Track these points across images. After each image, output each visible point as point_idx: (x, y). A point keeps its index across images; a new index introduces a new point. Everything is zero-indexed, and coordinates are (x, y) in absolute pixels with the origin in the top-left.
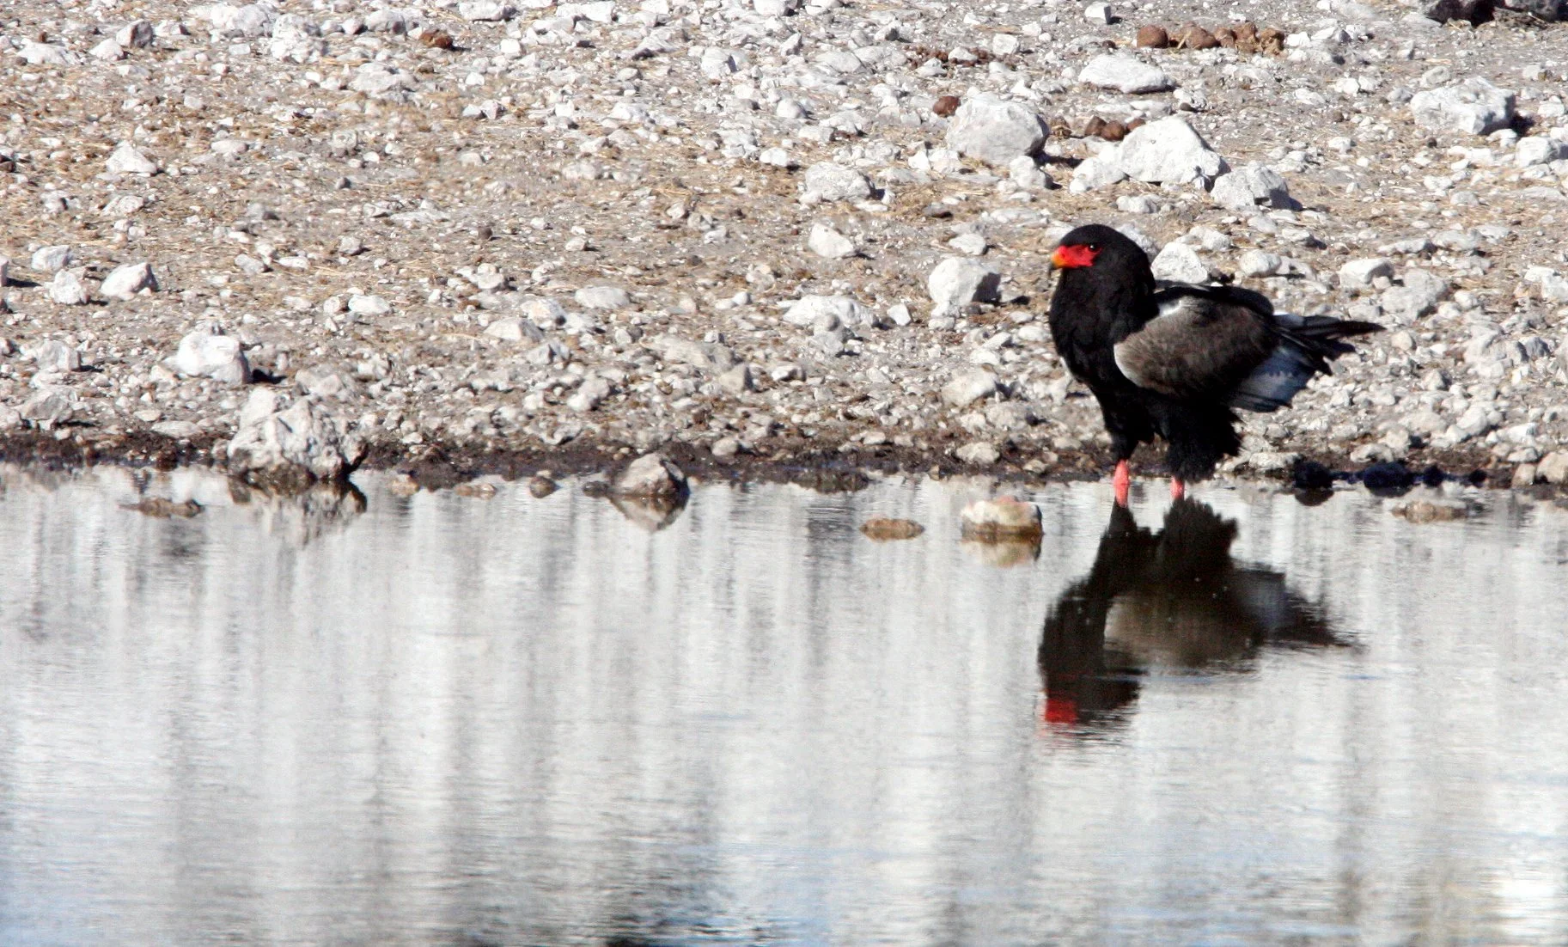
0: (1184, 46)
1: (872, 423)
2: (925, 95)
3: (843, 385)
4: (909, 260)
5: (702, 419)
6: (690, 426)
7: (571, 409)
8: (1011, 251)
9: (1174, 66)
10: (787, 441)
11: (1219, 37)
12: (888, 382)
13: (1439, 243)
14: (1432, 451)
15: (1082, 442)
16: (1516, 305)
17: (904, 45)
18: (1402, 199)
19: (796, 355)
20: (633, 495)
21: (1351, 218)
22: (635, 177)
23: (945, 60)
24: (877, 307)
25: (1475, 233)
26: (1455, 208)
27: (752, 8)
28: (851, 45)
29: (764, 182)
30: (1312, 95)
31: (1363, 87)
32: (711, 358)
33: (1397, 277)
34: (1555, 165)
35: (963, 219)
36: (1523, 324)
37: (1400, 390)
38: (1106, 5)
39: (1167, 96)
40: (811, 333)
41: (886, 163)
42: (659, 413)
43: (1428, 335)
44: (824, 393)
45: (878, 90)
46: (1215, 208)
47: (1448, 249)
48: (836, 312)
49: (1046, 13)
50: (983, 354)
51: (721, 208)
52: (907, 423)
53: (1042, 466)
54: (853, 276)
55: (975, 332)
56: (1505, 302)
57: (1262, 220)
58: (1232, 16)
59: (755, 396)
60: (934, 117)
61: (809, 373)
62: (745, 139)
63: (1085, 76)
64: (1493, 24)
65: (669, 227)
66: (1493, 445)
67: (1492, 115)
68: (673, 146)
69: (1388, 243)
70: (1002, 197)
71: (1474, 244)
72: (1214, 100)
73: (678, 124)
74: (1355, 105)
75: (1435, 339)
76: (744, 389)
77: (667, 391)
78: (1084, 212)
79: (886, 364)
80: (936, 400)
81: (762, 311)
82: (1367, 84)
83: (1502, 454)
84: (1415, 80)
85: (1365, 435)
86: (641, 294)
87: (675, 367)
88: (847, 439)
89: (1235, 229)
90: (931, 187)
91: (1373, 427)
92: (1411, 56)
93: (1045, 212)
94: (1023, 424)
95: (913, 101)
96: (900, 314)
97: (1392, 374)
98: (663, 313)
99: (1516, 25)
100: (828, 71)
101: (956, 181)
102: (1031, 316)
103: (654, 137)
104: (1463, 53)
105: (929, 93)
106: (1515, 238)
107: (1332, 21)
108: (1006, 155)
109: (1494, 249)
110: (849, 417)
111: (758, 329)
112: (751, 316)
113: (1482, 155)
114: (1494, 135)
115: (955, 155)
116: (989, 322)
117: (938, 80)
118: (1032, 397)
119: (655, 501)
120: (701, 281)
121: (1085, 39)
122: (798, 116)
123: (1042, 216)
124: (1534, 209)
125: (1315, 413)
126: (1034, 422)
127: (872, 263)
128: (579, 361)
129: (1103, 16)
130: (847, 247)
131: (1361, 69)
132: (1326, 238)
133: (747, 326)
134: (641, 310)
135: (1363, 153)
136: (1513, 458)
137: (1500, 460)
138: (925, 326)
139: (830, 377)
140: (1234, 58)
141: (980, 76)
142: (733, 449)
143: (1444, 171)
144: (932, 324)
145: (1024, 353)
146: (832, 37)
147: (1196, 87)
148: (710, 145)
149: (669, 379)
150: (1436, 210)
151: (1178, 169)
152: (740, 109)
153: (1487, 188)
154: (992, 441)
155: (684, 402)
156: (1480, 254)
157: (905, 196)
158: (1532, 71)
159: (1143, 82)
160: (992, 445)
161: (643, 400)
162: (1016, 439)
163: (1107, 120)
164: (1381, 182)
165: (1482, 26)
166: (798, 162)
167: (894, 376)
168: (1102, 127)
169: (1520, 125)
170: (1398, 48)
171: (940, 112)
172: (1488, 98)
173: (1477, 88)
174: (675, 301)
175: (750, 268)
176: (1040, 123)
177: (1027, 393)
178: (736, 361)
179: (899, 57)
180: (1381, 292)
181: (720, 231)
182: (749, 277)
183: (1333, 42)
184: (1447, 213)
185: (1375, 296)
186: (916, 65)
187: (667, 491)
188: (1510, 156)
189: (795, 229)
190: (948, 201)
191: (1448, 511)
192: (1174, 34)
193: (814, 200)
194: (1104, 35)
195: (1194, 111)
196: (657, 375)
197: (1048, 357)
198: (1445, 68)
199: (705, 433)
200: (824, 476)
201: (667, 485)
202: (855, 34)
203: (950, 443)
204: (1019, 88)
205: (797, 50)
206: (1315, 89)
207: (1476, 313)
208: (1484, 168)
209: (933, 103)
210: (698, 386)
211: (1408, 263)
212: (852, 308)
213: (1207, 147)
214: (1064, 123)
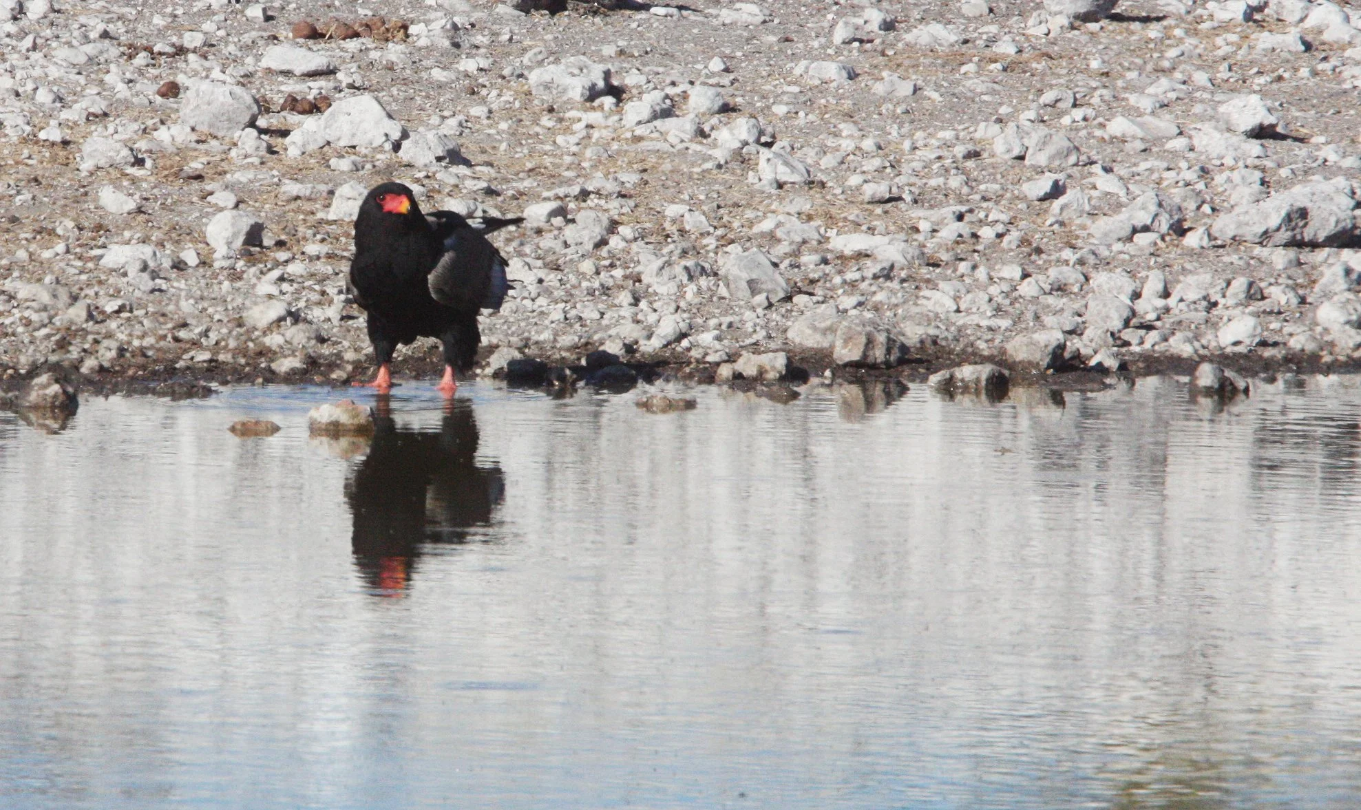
0: (331, 37)
1: (195, 344)
2: (146, 81)
3: (164, 315)
4: (180, 214)
5: (63, 345)
6: (54, 351)
8: (257, 205)
9: (329, 53)
10: (134, 360)
11: (356, 27)
12: (197, 312)
13: (590, 188)
14: (643, 355)
15: (366, 355)
16: (668, 236)
17: (115, 42)
18: (545, 154)
19: (119, 292)
20: (35, 408)
21: (512, 170)
23: (152, 53)
24: (168, 252)
25: (616, 179)
26: (590, 160)
28: (75, 43)
29: (47, 154)
30: (445, 73)
31: (481, 66)
32: (55, 296)
33: (569, 217)
34: (658, 123)
35: (213, 179)
36: (679, 251)
37: (601, 306)
38: (263, 6)
39: (332, 77)
40: (125, 275)
41: (136, 137)
42: (26, 341)
43: (607, 263)
44: (152, 322)
45: (107, 78)
46: (405, 166)
47: (598, 193)
48: (142, 257)
49: (214, 14)
50: (266, 286)
51: (19, 176)
52: (223, 343)
53: (344, 376)
54: (139, 228)
55: (253, 270)
56: (658, 234)
57: (446, 175)
58: (361, 11)
59: (97, 326)
60: (159, 99)
61: (135, 306)
62: (20, 121)
63: (265, 63)
64: (566, 13)
66: (689, 349)
67: (594, 85)
69: (549, 189)
70: (238, 162)
71: (618, 189)
72: (369, 80)
74: (480, 81)
75: (612, 266)
76: (87, 321)
77: (28, 323)
78: (304, 172)
79: (191, 297)
80: (240, 325)
81: (80, 258)
82: (484, 63)
83: (699, 356)
84: (518, 60)
85: (586, 344)
87: (28, 304)
88: (180, 358)
89: (426, 182)
90: (177, 154)
91: (590, 337)
92: (511, 40)
93: (275, 172)
94: (313, 342)
95: (138, 87)
96: (190, 257)
97: (588, 294)
98: (4, 262)
99: (585, 13)
100: (64, 64)
101: (196, 150)
102: (291, 255)
104: (549, 37)
105: (149, 79)
106: (646, 183)
107: (441, 14)
108: (229, 129)
109: (632, 192)
110: (176, 340)
111: (81, 273)
112: (72, 263)
113: (594, 117)
114: (597, 103)
115: (189, 130)
116: (260, 262)
117: (150, 70)
118: (315, 320)
119: (53, 411)
120: (22, 236)
121: (254, 34)
122: (54, 102)
123: (274, 176)
124: (652, 160)
125: (540, 327)
126: (322, 340)
127: (152, 218)
129: (260, 14)
130: (131, 205)
131: (474, 51)
132: (499, 187)
133: (72, 271)
135: (500, 118)
136: (708, 359)
137: (698, 361)
138: (211, 266)
139: (151, 309)
140: (373, 46)
141: (182, 65)
142: (97, 368)
143: (567, 131)
144: (217, 265)
145: (295, 285)
146: (57, 37)
147: (352, 70)
149: (26, 314)
150: (576, 162)
151: (369, 136)
152: (6, 96)
153: (609, 143)
154: (296, 356)
155: (44, 331)
156: (624, 196)
157: (161, 163)
158: (609, 50)
159: (312, 67)
160: (298, 359)
161: (10, 330)
162: (313, 354)
163: (299, 98)
164: (524, 142)
165: (557, 16)
166: (68, 138)
167: (200, 307)
168: (294, 104)
169: (617, 92)
170: (498, 34)
171: (163, 95)
172: (589, 72)
173: (582, 64)
174: (9, 252)
175: (57, 224)
176: (256, 101)
177: (309, 317)
178: (75, 298)
179: (114, 52)
180: (560, 229)
181: (26, 196)
182: (60, 231)
183: (448, 31)
184: (585, 164)
185: (556, 232)
186: (130, 57)
187: (62, 403)
188: (616, 118)
189: (83, 192)
190: (196, 165)
191: (681, 404)
192: (320, 27)
193: (91, 168)
194: (265, 30)
195: (358, 89)
196: (15, 311)
197: (317, 287)
198: (543, 49)
199: (68, 356)
200: (176, 388)
201: (61, 398)
202: (76, 33)
203: (263, 359)
204: (216, 73)
205: (35, 47)
206: (444, 68)
207: (641, 243)
208: (600, 128)
209: (156, 87)
210: (51, 318)
211: (572, 206)
212: (155, 254)
213: (390, 116)
214: (266, 101)
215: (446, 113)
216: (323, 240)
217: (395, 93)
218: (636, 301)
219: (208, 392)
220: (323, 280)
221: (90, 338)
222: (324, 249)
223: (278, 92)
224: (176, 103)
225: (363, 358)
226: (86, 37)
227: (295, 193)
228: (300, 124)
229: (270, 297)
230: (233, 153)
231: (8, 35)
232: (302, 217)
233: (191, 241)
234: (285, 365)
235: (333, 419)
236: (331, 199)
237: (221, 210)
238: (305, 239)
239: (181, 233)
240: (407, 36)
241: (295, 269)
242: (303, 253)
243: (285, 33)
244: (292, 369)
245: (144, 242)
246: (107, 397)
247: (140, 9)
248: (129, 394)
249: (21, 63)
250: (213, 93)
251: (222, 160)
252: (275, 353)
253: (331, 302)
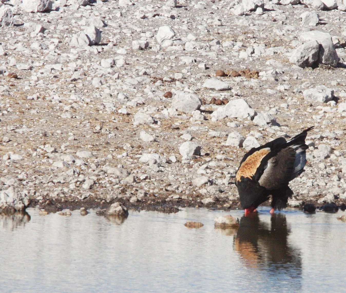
0: (230, 76)
1: (173, 192)
2: (159, 91)
3: (162, 181)
4: (170, 142)
5: (123, 191)
6: (120, 193)
7: (84, 189)
8: (199, 139)
9: (229, 82)
10: (150, 198)
11: (240, 73)
12: (175, 180)
13: (324, 136)
14: (341, 200)
15: (238, 198)
17: (149, 76)
18: (308, 122)
19: (146, 171)
20: (112, 215)
21: (295, 128)
22: (83, 117)
23: (162, 81)
24: (165, 156)
25: (334, 133)
26: (325, 125)
27: (101, 65)
28: (134, 76)
29: (121, 119)
30: (272, 91)
31: (286, 88)
32: (122, 173)
33: (316, 146)
35: (183, 129)
37: (326, 181)
38: (205, 64)
39: (230, 91)
40: (148, 165)
41: (155, 113)
42: (110, 190)
43: (329, 164)
44: (158, 183)
45: (145, 90)
46: (256, 125)
47: (327, 138)
48: (155, 158)
49: (187, 66)
50: (201, 170)
51: (110, 126)
52: (184, 192)
53: (229, 205)
54: (154, 147)
55: (196, 164)
57: (271, 129)
58: (242, 67)
59: (137, 184)
60: (164, 98)
61: (151, 177)
62: (112, 105)
63: (204, 85)
64: (318, 68)
65: (97, 133)
67: (327, 96)
68: (91, 108)
69: (309, 136)
70: (193, 123)
71: (334, 136)
72: (243, 93)
73: (91, 101)
74: (285, 94)
75: (331, 165)
76: (133, 182)
77: (111, 183)
78: (217, 127)
79: (173, 174)
80: (191, 185)
81: (132, 158)
82: (287, 87)
84: (300, 86)
85: (320, 195)
86: (95, 153)
87: (111, 175)
88: (168, 197)
89: (263, 132)
90: (170, 120)
91: (321, 192)
92: (297, 78)
93: (207, 127)
94: (218, 192)
95: (157, 93)
96: (173, 159)
97: (322, 176)
98: (103, 159)
99: (325, 69)
100: (129, 84)
101: (177, 118)
102: (211, 159)
103: (85, 105)
104: (312, 77)
105: (161, 90)
107: (271, 68)
108: (190, 110)
109: (340, 138)
110: (167, 190)
111: (132, 164)
112: (129, 160)
113: (327, 109)
114: (328, 103)
115: (175, 110)
116: (199, 161)
117: (162, 87)
118: (219, 184)
120: (110, 149)
121: (201, 74)
122: (125, 98)
123: (206, 129)
125: (303, 188)
126: (221, 192)
127: (159, 143)
128: (82, 174)
129: (204, 67)
130: (152, 139)
131: (283, 82)
132: (290, 135)
133: (129, 163)
134: (97, 158)
135: (292, 108)
138: (181, 162)
139: (157, 178)
140: (246, 79)
141: (174, 85)
142: (136, 200)
143: (317, 114)
144: (183, 162)
145: (212, 170)
146: (127, 74)
147: (237, 89)
148: (102, 107)
149: (111, 179)
150: (319, 126)
151: (242, 114)
152: (107, 96)
153: (332, 119)
154: (211, 197)
155: (117, 186)
156: (337, 139)
157: (164, 123)
158: (334, 83)
159: (222, 87)
160: (211, 199)
161: (104, 185)
162: (218, 197)
163: (217, 99)
164: (300, 118)
165: (315, 69)
166: (129, 112)
167: (176, 178)
168: (215, 101)
169: (336, 99)
170: (292, 76)
171: (166, 97)
172: (326, 91)
173: (323, 88)
174: (105, 155)
175: (124, 145)
176: (200, 100)
177: (217, 183)
178: (129, 174)
179: (148, 80)
180: (312, 151)
181: (113, 134)
182: (125, 148)
183: (273, 74)
184: (322, 127)
185: (310, 152)
186: (154, 82)
187: (122, 214)
188: (335, 109)
189: (134, 133)
190: (177, 124)
192: (226, 72)
193: (138, 124)
194: (205, 73)
195: (239, 96)
196: (106, 178)
197: (220, 171)
198: (309, 82)
199: (126, 195)
200: (166, 209)
201: (122, 211)
202: (134, 73)
203: (199, 198)
204: (186, 89)
205: (118, 78)
206: (272, 89)
207: (342, 157)
208: (329, 113)
209: (163, 94)
210: (120, 181)
211: (317, 142)
212: (160, 157)
213: (250, 107)
214: (204, 100)
215: (271, 106)
216: (223, 153)
217: (253, 98)
218: (340, 179)
219: (177, 210)
220: (223, 168)
221: (134, 189)
222: (223, 157)
223: (209, 97)
224: (171, 100)
225: (236, 199)
226: (138, 74)
227: (213, 135)
228: (216, 109)
229: (202, 174)
230: (191, 119)
231: (109, 73)
232: (216, 144)
233: (174, 153)
234: (206, 201)
235: (223, 222)
236: (227, 138)
237: (185, 141)
238: (216, 153)
239: (171, 150)
240: (258, 76)
241: (212, 164)
242: (215, 158)
243: (213, 74)
244: (209, 202)
245: (156, 152)
246: (139, 211)
247: (159, 64)
248: (148, 210)
249: (113, 84)
250: (184, 96)
251: (187, 122)
252: (203, 196)
253: (225, 177)
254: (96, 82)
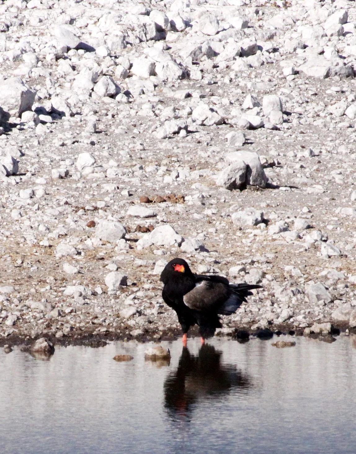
0: (155, 202)
1: (101, 325)
2: (82, 221)
3: (88, 313)
4: (95, 273)
5: (49, 326)
6: (45, 328)
7: (7, 325)
8: (125, 269)
9: (154, 208)
10: (77, 332)
11: (165, 198)
12: (101, 312)
13: (255, 260)
14: (275, 325)
16: (285, 278)
17: (70, 206)
18: (238, 247)
19: (71, 304)
20: (37, 351)
21: (225, 253)
22: (3, 251)
23: (85, 210)
24: (90, 288)
25: (265, 256)
26: (255, 248)
27: (19, 196)
28: (54, 207)
29: (43, 251)
30: (199, 215)
31: (213, 212)
32: (46, 307)
33: (247, 271)
34: (282, 233)
35: (108, 259)
36: (289, 284)
37: (259, 306)
38: (128, 190)
39: (155, 218)
40: (73, 298)
41: (78, 243)
42: (35, 325)
44: (84, 316)
45: (67, 220)
46: (183, 252)
47: (258, 262)
48: (80, 291)
49: (109, 194)
50: (129, 301)
51: (32, 260)
52: (111, 324)
53: (159, 336)
54: (79, 279)
55: (123, 295)
56: (282, 277)
57: (199, 255)
58: (167, 192)
59: (62, 318)
60: (87, 228)
61: (77, 310)
62: (33, 238)
63: (129, 213)
64: (246, 190)
65: (18, 267)
66: (293, 322)
67: (257, 220)
68: (11, 241)
69: (239, 261)
70: (118, 252)
71: (266, 260)
72: (170, 219)
73: (11, 234)
74: (213, 218)
75: (264, 290)
76: (58, 316)
77: (35, 318)
78: (143, 255)
79: (99, 306)
80: (118, 317)
81: (56, 291)
83: (297, 325)
84: (228, 209)
85: (253, 321)
86: (17, 288)
87: (35, 310)
88: (95, 330)
89: (191, 258)
90: (94, 250)
91: (255, 319)
92: (225, 201)
93: (132, 256)
94: (147, 323)
95: (79, 223)
96: (99, 290)
97: (254, 302)
98: (26, 293)
99: (254, 190)
100: (50, 215)
101: (101, 248)
102: (138, 289)
103: (5, 239)
104: (240, 200)
105: (83, 220)
106: (277, 257)
107: (197, 192)
108: (114, 239)
109: (272, 261)
110: (93, 323)
111: (56, 297)
112: (53, 293)
113: (257, 232)
114: (258, 226)
115: (99, 240)
116: (126, 291)
117: (84, 216)
118: (148, 314)
119: (45, 352)
120: (33, 283)
121: (124, 201)
122: (46, 230)
123: (132, 257)
124: (280, 248)
125: (235, 315)
126: (150, 322)
127: (84, 275)
128: (5, 310)
129: (127, 194)
130: (76, 270)
131: (211, 206)
132: (220, 260)
133: (52, 296)
134: (19, 293)
135: (221, 233)
136: (301, 326)
137: (296, 327)
138: (107, 294)
139: (83, 311)
140: (171, 205)
141: (96, 214)
142: (62, 335)
143: (247, 237)
144: (109, 293)
145: (140, 301)
146: (48, 204)
147: (163, 215)
148: (22, 240)
149: (35, 314)
150: (250, 250)
151: (169, 241)
152: (27, 228)
153: (263, 242)
154: (140, 329)
155: (41, 321)
156: (268, 263)
157: (88, 253)
158: (263, 205)
159: (147, 214)
160: (141, 330)
161: (28, 321)
162: (147, 328)
163: (142, 226)
164: (230, 242)
165: (243, 191)
166: (51, 244)
167: (103, 310)
168: (140, 229)
169: (266, 222)
170: (220, 199)
171: (89, 226)
172: (255, 214)
173: (252, 211)
174: (28, 289)
175: (47, 278)
176: (125, 228)
177: (145, 313)
178: (53, 308)
179: (70, 209)
180: (243, 276)
181: (35, 268)
182: (48, 281)
183: (200, 198)
184: (253, 251)
185: (241, 278)
186: (76, 212)
187: (48, 349)
188: (266, 232)
189: (57, 266)
190: (101, 254)
191: (290, 344)
192: (150, 198)
193: (60, 256)
194: (129, 200)
195: (165, 222)
196: (30, 313)
197: (148, 301)
198: (237, 205)
199: (51, 330)
200: (93, 342)
201: (48, 347)
202: (55, 203)
203: (127, 330)
204: (110, 217)
205: (38, 209)
206: (199, 213)
207: (274, 281)
208: (259, 236)
209: (86, 223)
210: (44, 316)
211: (248, 267)
212: (85, 289)
213: (177, 233)
214: (129, 228)
215: (199, 231)
216: (151, 283)
217: (180, 223)
218: (273, 304)
219: (105, 344)
220: (151, 298)
221: (60, 323)
222: (151, 286)
223: (133, 224)
224: (95, 229)
225: (166, 329)
226: (59, 204)
227: (140, 264)
228: (142, 237)
229: (130, 305)
230: (116, 249)
231: (28, 204)
232: (142, 273)
233: (99, 284)
234: (136, 332)
235: (153, 354)
236: (154, 266)
237: (111, 271)
238: (144, 282)
239: (95, 281)
240: (184, 201)
241: (140, 294)
242: (143, 288)
243: (137, 201)
244: (139, 334)
245: (81, 284)
246: (66, 347)
247: (80, 192)
248: (75, 345)
249: (33, 215)
250: (108, 225)
251: (112, 252)
252: (132, 327)
253: (154, 307)
254: (15, 215)
